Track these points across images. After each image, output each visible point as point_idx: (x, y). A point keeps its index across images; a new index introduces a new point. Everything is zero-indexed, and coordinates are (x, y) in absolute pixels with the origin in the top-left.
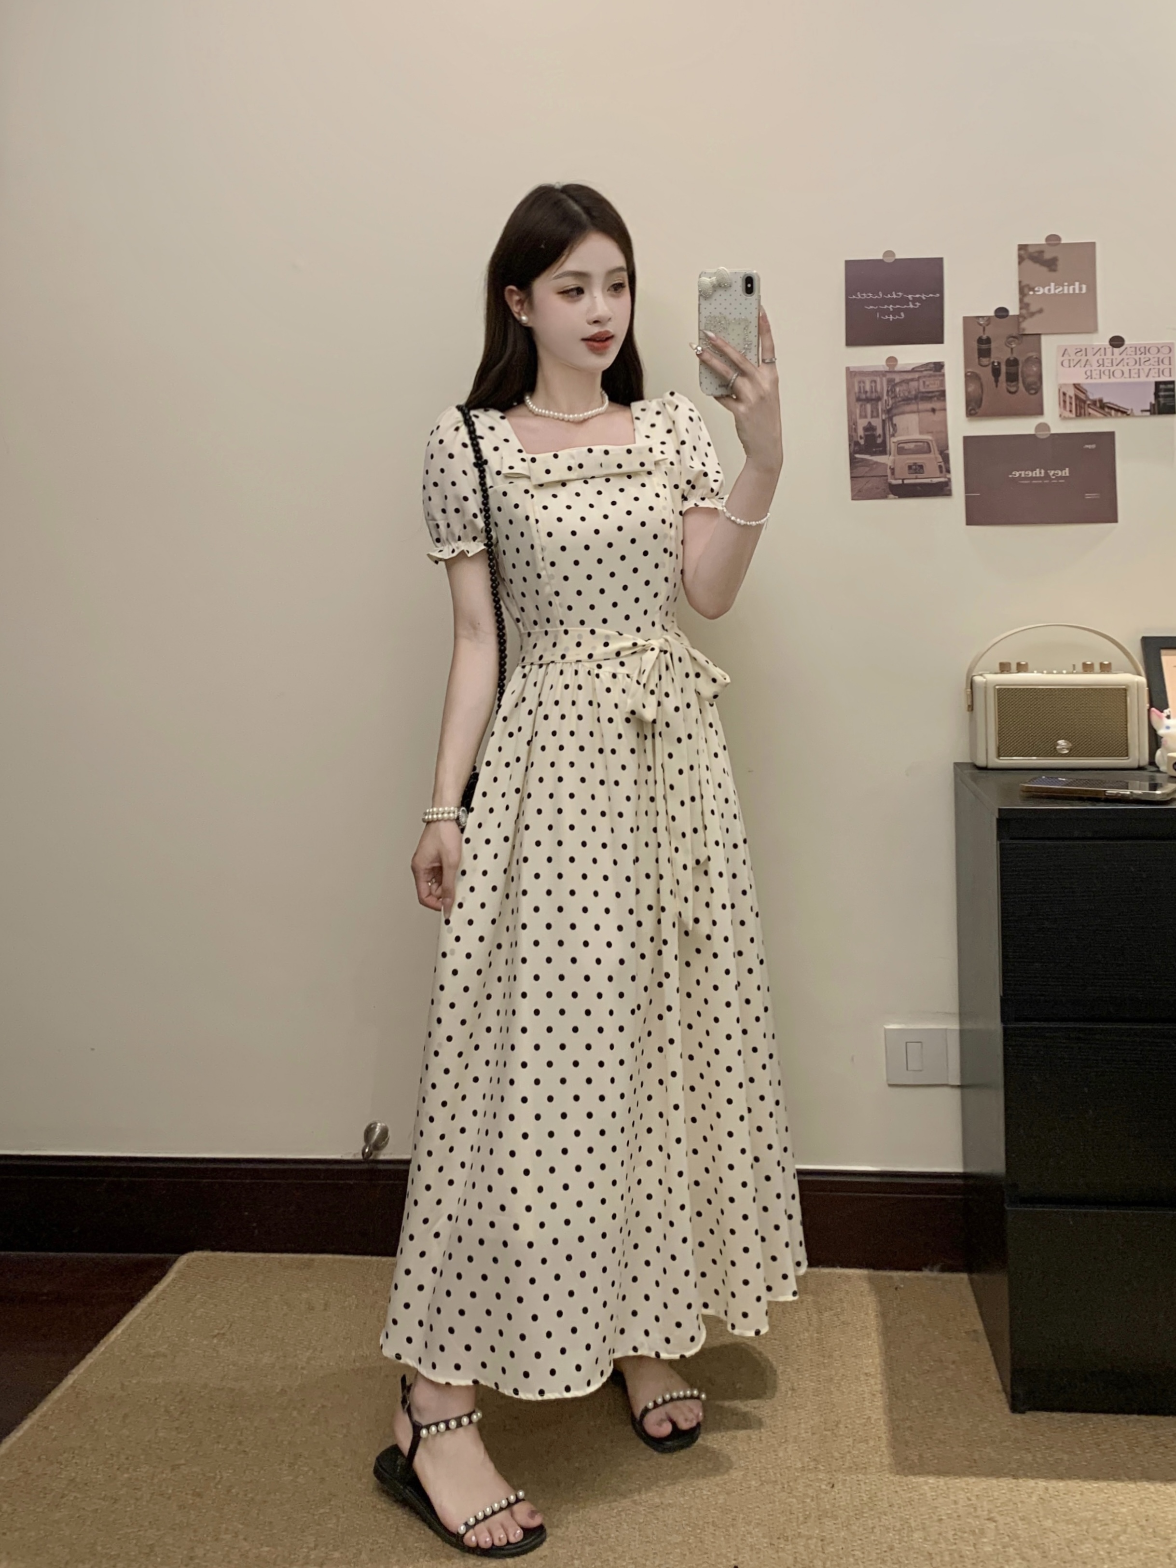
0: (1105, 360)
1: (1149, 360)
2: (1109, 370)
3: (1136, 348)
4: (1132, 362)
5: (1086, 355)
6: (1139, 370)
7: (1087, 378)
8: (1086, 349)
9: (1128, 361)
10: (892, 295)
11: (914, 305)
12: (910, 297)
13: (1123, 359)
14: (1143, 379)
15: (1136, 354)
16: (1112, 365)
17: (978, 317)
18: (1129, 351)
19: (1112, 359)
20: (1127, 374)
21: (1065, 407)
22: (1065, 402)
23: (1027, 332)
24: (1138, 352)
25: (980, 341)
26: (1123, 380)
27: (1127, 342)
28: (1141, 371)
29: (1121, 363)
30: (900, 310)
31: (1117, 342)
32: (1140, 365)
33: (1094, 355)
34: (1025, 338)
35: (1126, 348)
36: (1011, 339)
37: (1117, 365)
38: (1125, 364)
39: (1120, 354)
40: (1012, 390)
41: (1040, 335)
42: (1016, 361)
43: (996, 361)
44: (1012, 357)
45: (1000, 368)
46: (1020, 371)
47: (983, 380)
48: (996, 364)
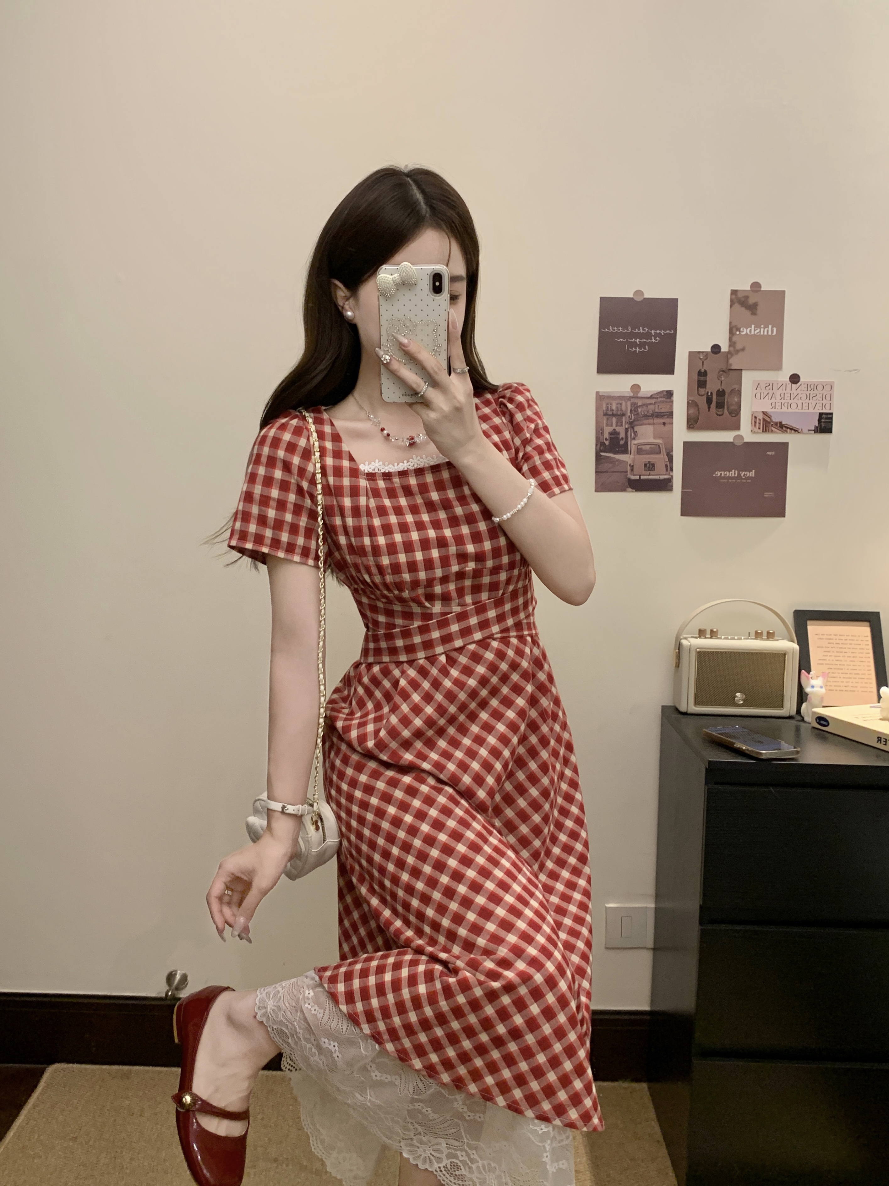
0: (786, 393)
1: (817, 395)
2: (788, 403)
3: (808, 385)
4: (804, 396)
5: (773, 389)
6: (807, 403)
8: (773, 384)
9: (801, 396)
10: (639, 330)
11: (655, 339)
12: (653, 332)
13: (798, 394)
14: (810, 409)
15: (807, 390)
16: (790, 398)
17: (699, 352)
18: (803, 386)
19: (791, 394)
20: (800, 406)
21: (755, 425)
22: (755, 422)
23: (733, 368)
24: (809, 389)
25: (700, 373)
26: (796, 410)
27: (801, 380)
28: (810, 405)
29: (797, 398)
30: (646, 343)
31: (795, 379)
32: (810, 399)
33: (778, 389)
34: (731, 372)
35: (800, 384)
36: (721, 373)
37: (793, 399)
38: (799, 398)
39: (797, 390)
40: (719, 413)
41: (742, 370)
42: (724, 391)
43: (710, 391)
44: (720, 388)
45: (712, 397)
46: (726, 401)
47: (700, 407)
48: (709, 394)
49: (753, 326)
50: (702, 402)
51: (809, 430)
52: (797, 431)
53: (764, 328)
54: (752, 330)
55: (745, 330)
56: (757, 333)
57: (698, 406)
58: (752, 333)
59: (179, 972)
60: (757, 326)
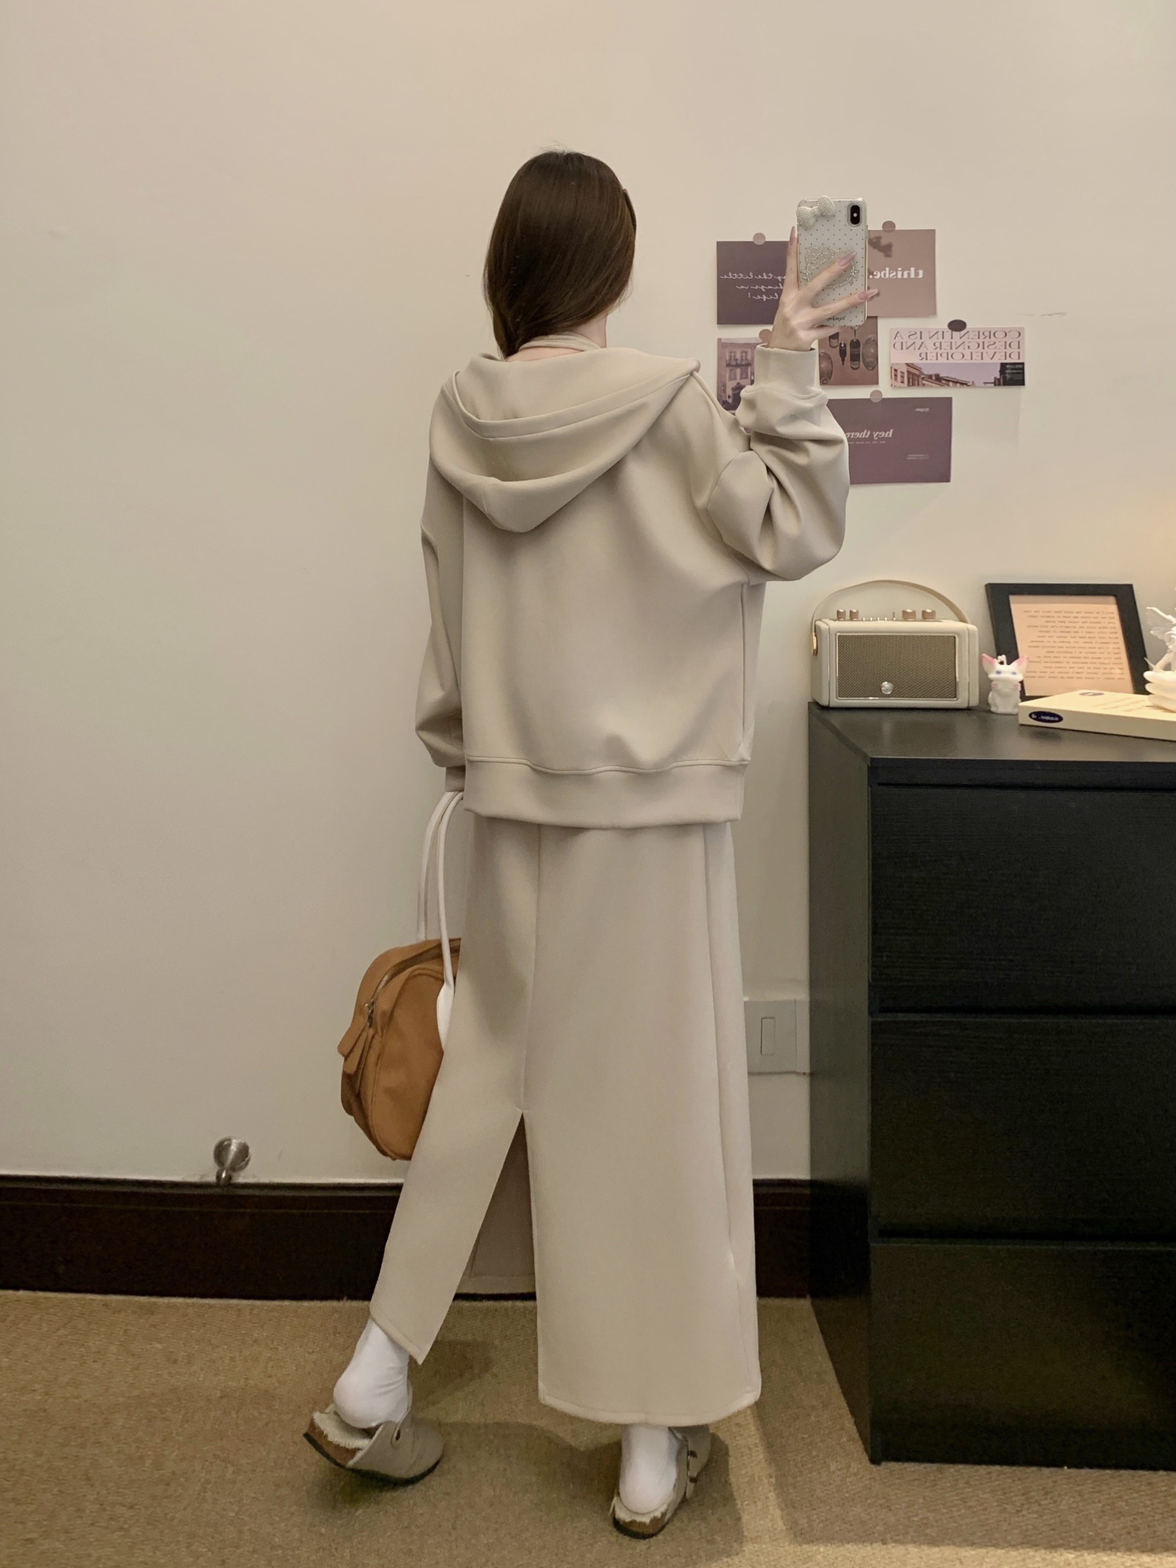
0: (943, 344)
1: (995, 343)
2: (948, 353)
3: (979, 332)
4: (974, 345)
5: (921, 338)
6: (982, 353)
7: (922, 360)
8: (921, 332)
9: (969, 345)
13: (964, 342)
14: (987, 359)
15: (979, 338)
16: (951, 348)
18: (971, 335)
19: (951, 343)
20: (968, 356)
21: (896, 379)
22: (896, 376)
24: (982, 336)
26: (963, 361)
27: (968, 326)
28: (984, 354)
29: (962, 347)
31: (957, 326)
32: (983, 348)
33: (930, 338)
35: (968, 332)
37: (957, 348)
38: (967, 347)
39: (961, 338)
40: (854, 367)
41: (876, 317)
42: (858, 342)
43: (842, 342)
44: (854, 338)
45: (845, 349)
46: (861, 353)
47: (833, 359)
48: (842, 345)
49: (887, 269)
50: (835, 354)
51: (985, 383)
52: (966, 384)
53: (903, 271)
54: (887, 273)
55: (879, 273)
56: (893, 276)
57: (831, 359)
58: (887, 276)
59: (234, 1141)
60: (894, 269)
